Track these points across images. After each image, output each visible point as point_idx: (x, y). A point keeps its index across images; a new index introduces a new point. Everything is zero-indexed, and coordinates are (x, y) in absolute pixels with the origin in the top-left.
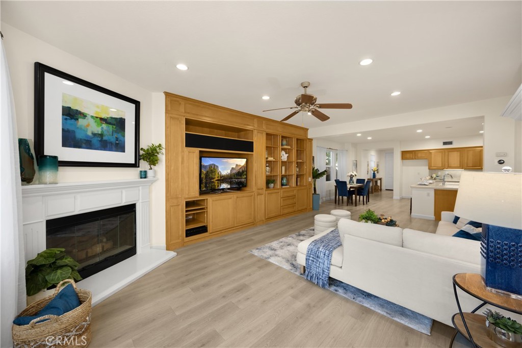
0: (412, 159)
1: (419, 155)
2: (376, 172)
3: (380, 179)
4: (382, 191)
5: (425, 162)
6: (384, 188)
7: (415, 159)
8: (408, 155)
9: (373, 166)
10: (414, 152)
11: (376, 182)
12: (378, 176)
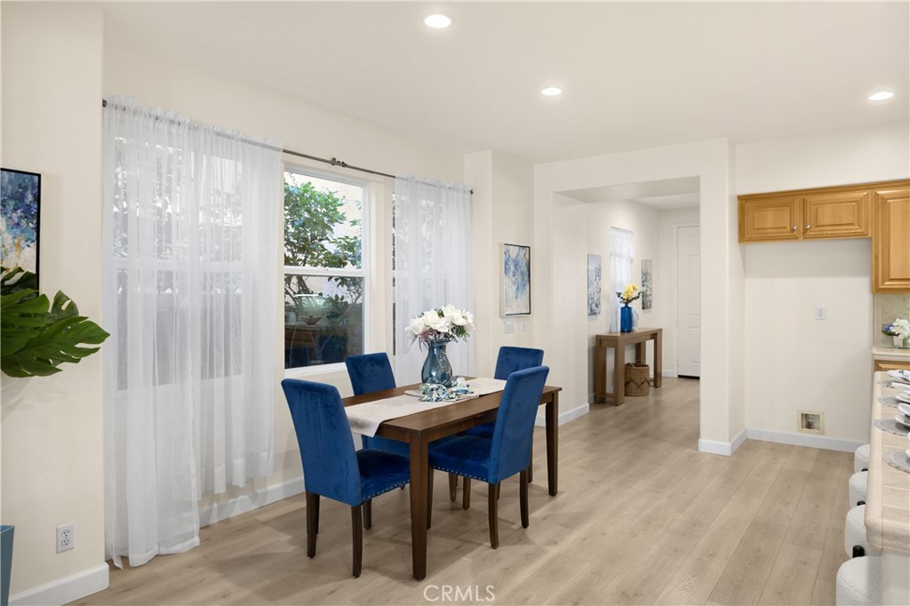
0: (790, 236)
1: (827, 215)
2: (636, 306)
3: (655, 336)
4: (664, 384)
5: (849, 253)
6: (670, 370)
7: (805, 234)
8: (770, 218)
9: (622, 276)
10: (797, 201)
11: (639, 349)
12: (642, 322)
